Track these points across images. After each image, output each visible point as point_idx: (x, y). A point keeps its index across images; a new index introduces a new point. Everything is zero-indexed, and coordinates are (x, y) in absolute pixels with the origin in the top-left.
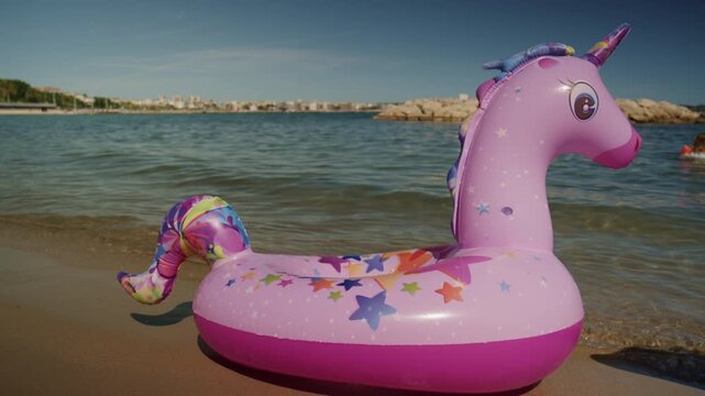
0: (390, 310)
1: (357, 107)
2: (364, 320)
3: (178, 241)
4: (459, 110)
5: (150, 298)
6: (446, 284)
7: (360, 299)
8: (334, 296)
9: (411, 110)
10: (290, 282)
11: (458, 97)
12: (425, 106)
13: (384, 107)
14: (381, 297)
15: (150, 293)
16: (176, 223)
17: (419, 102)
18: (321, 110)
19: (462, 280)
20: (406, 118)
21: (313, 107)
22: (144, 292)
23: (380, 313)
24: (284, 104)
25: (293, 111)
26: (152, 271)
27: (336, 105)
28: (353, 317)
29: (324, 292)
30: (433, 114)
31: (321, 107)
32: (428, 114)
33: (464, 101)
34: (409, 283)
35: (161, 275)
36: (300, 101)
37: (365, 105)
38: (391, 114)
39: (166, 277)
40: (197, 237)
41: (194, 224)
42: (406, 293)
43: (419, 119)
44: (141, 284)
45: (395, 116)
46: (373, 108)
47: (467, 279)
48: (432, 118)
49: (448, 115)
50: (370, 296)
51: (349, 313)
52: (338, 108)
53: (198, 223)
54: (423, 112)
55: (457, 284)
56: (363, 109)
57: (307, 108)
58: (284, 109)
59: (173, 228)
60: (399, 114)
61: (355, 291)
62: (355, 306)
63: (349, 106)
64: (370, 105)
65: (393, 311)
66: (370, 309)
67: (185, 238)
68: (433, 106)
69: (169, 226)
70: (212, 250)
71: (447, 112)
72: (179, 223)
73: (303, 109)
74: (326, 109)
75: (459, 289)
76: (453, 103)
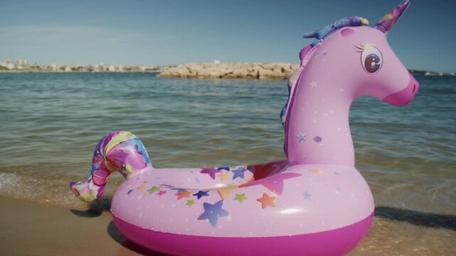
0: (225, 213)
1: (143, 69)
2: (207, 220)
3: (103, 162)
4: (214, 71)
5: (89, 199)
6: (265, 195)
7: (206, 205)
8: (190, 203)
9: (183, 71)
10: (164, 192)
11: (213, 62)
12: (192, 68)
13: (161, 68)
14: (220, 203)
15: (89, 196)
16: (101, 150)
17: (187, 65)
18: (118, 71)
19: (276, 192)
20: (179, 76)
21: (112, 69)
22: (85, 195)
23: (218, 216)
24: (91, 66)
25: (97, 71)
26: (89, 182)
27: (128, 67)
28: (200, 218)
29: (184, 200)
30: (197, 74)
31: (118, 68)
32: (194, 73)
33: (217, 65)
34: (240, 194)
35: (95, 184)
36: (102, 64)
37: (148, 67)
38: (169, 73)
39: (98, 185)
40: (115, 159)
41: (113, 150)
42: (237, 201)
43: (188, 77)
44: (83, 190)
45: (171, 74)
46: (154, 69)
47: (280, 191)
48: (197, 76)
49: (207, 74)
50: (213, 203)
51: (198, 215)
52: (130, 69)
53: (115, 150)
54: (190, 72)
55: (272, 194)
56: (147, 70)
57: (108, 69)
58: (91, 70)
59: (100, 154)
60: (175, 74)
61: (204, 199)
62: (202, 210)
63: (137, 68)
64: (152, 67)
65: (227, 214)
66: (212, 212)
67: (107, 160)
68: (197, 68)
69: (98, 152)
70: (125, 168)
71: (206, 73)
72: (103, 151)
73: (105, 70)
74: (121, 70)
75: (274, 198)
76: (210, 67)
